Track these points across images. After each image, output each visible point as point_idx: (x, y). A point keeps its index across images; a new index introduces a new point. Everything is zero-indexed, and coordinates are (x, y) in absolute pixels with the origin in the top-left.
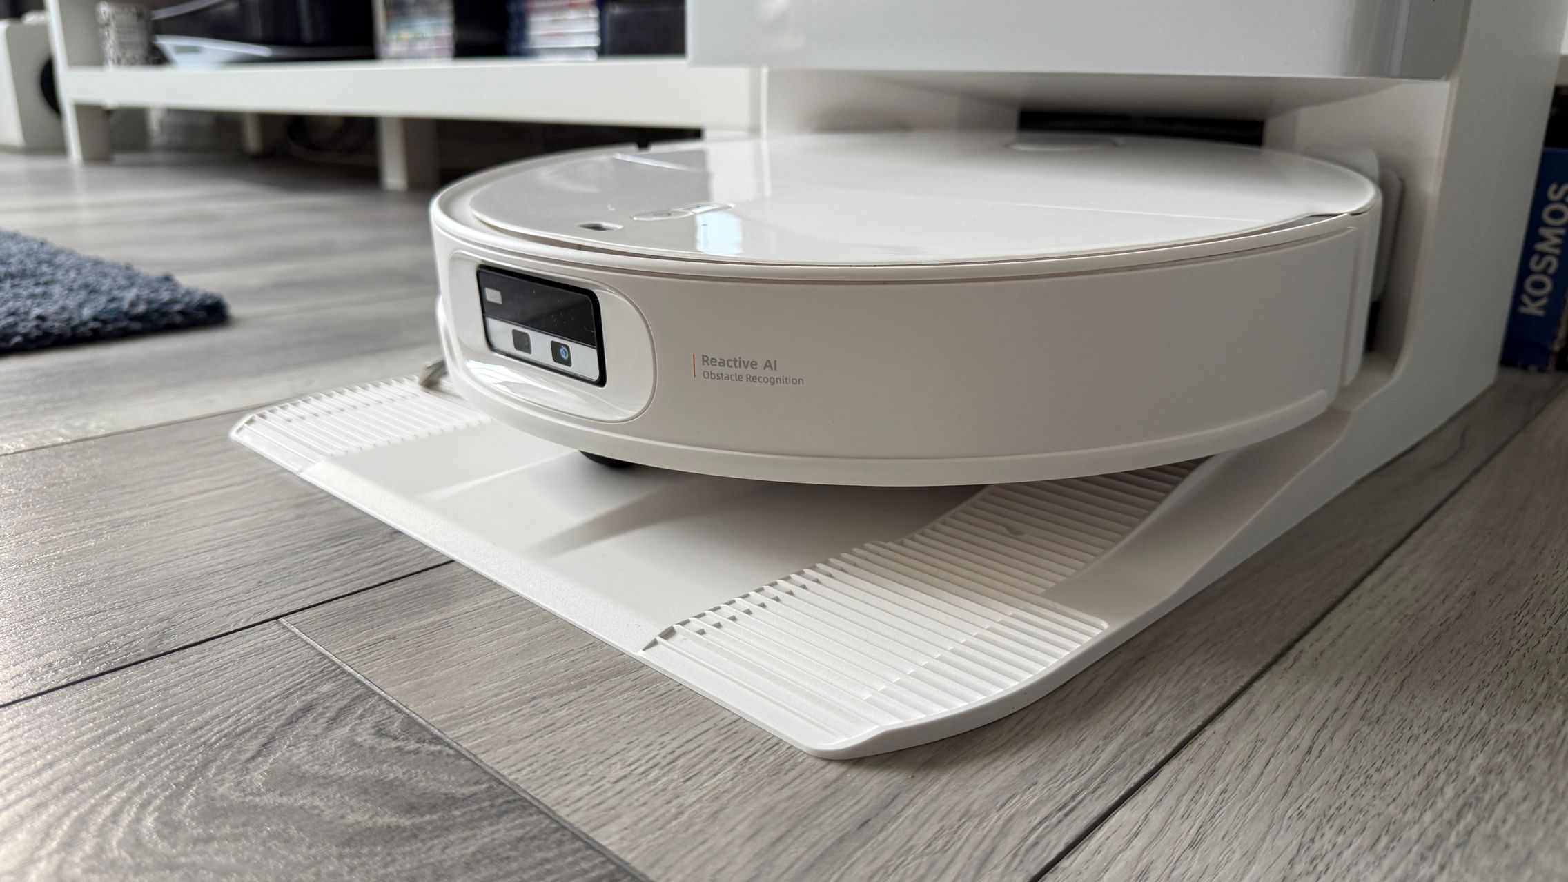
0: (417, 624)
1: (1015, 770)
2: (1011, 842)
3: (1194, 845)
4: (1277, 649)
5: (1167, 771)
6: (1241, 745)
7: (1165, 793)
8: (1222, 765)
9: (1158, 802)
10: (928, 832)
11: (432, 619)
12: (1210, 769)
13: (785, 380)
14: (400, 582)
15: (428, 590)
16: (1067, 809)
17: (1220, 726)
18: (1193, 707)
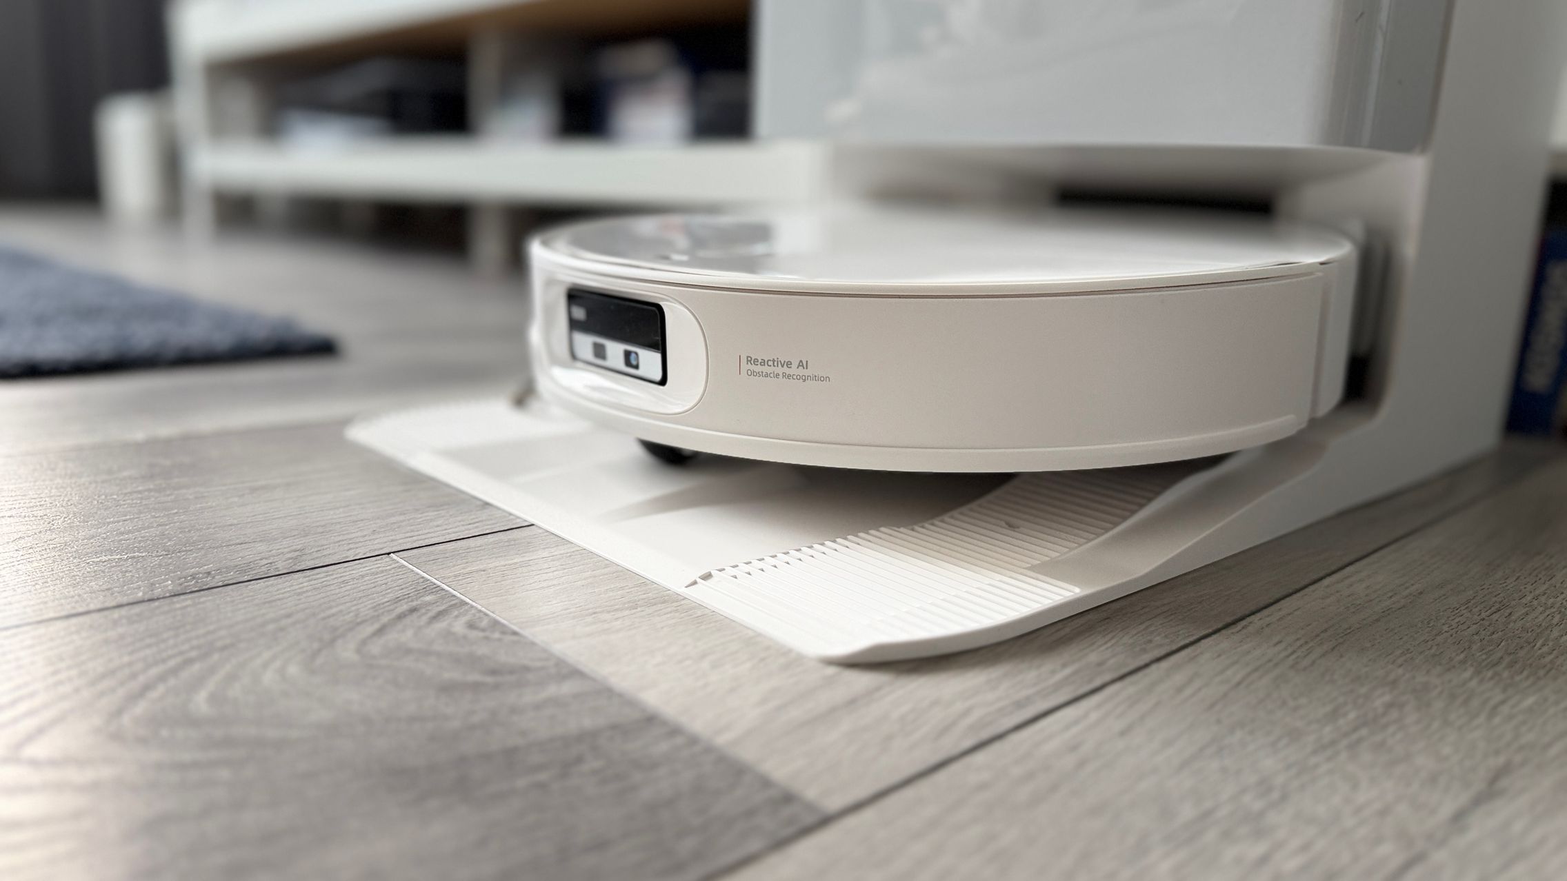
0: (503, 563)
2: (969, 721)
3: (1121, 733)
4: (1229, 620)
5: (1110, 689)
9: (1100, 705)
10: (901, 710)
11: (515, 561)
13: (815, 378)
14: (489, 536)
15: (513, 543)
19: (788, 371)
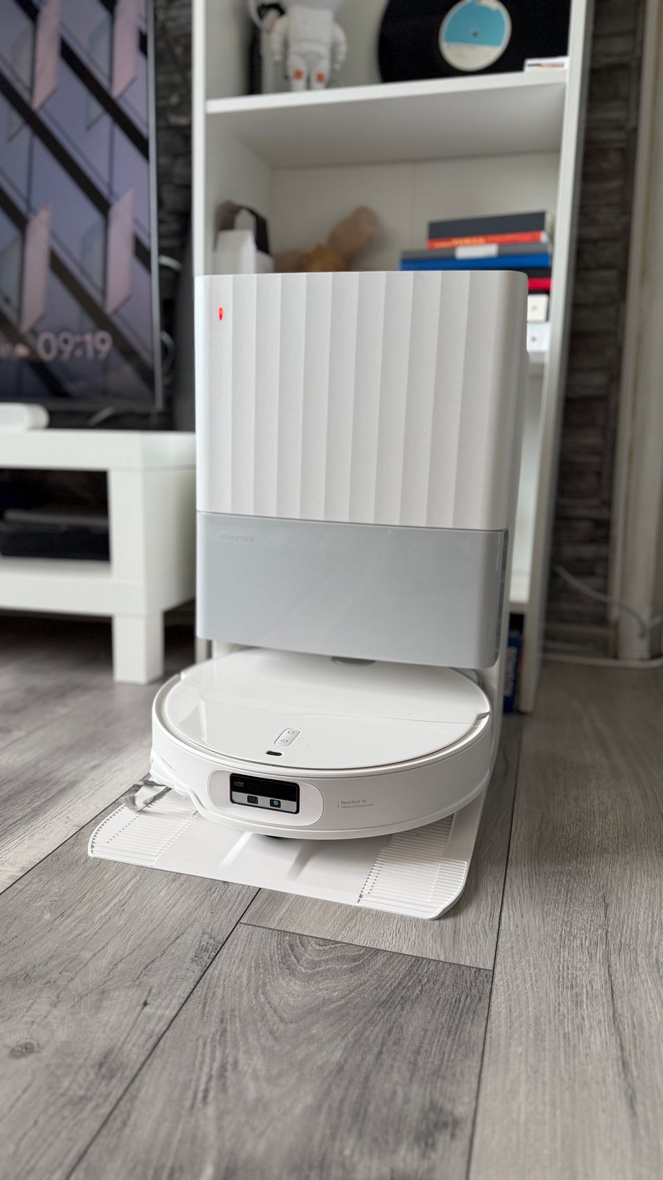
0: (282, 912)
1: (474, 910)
2: (487, 927)
3: (522, 916)
4: (506, 858)
5: (505, 900)
6: (515, 890)
7: (508, 907)
8: (515, 895)
9: (509, 909)
10: (469, 929)
11: (285, 910)
12: (513, 898)
13: (369, 805)
14: (256, 900)
15: (269, 900)
16: (492, 916)
17: (507, 886)
18: (498, 882)
19: (358, 804)
